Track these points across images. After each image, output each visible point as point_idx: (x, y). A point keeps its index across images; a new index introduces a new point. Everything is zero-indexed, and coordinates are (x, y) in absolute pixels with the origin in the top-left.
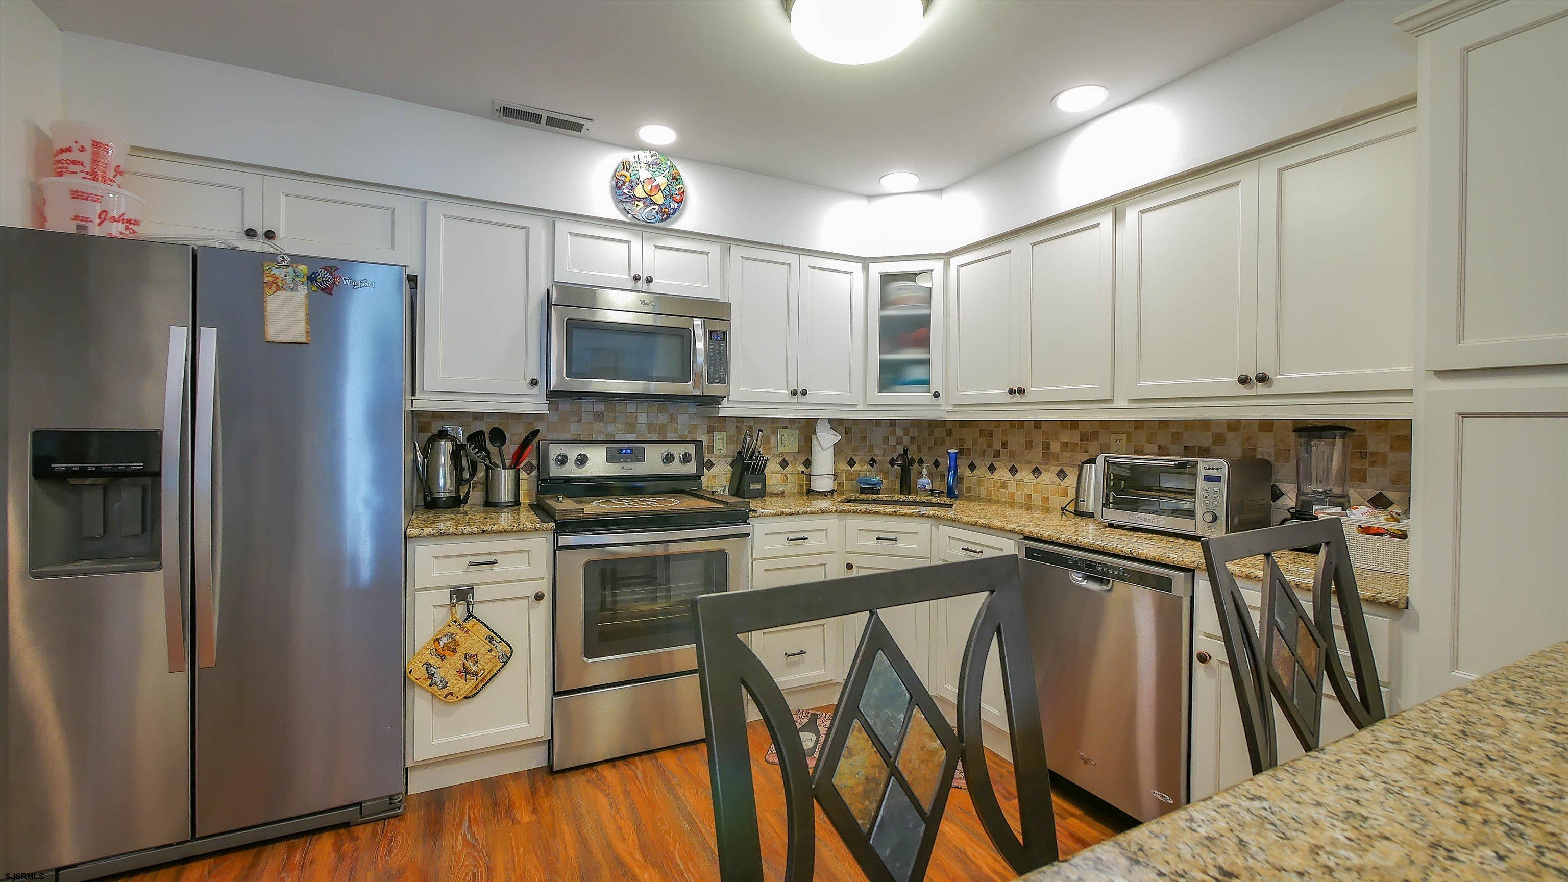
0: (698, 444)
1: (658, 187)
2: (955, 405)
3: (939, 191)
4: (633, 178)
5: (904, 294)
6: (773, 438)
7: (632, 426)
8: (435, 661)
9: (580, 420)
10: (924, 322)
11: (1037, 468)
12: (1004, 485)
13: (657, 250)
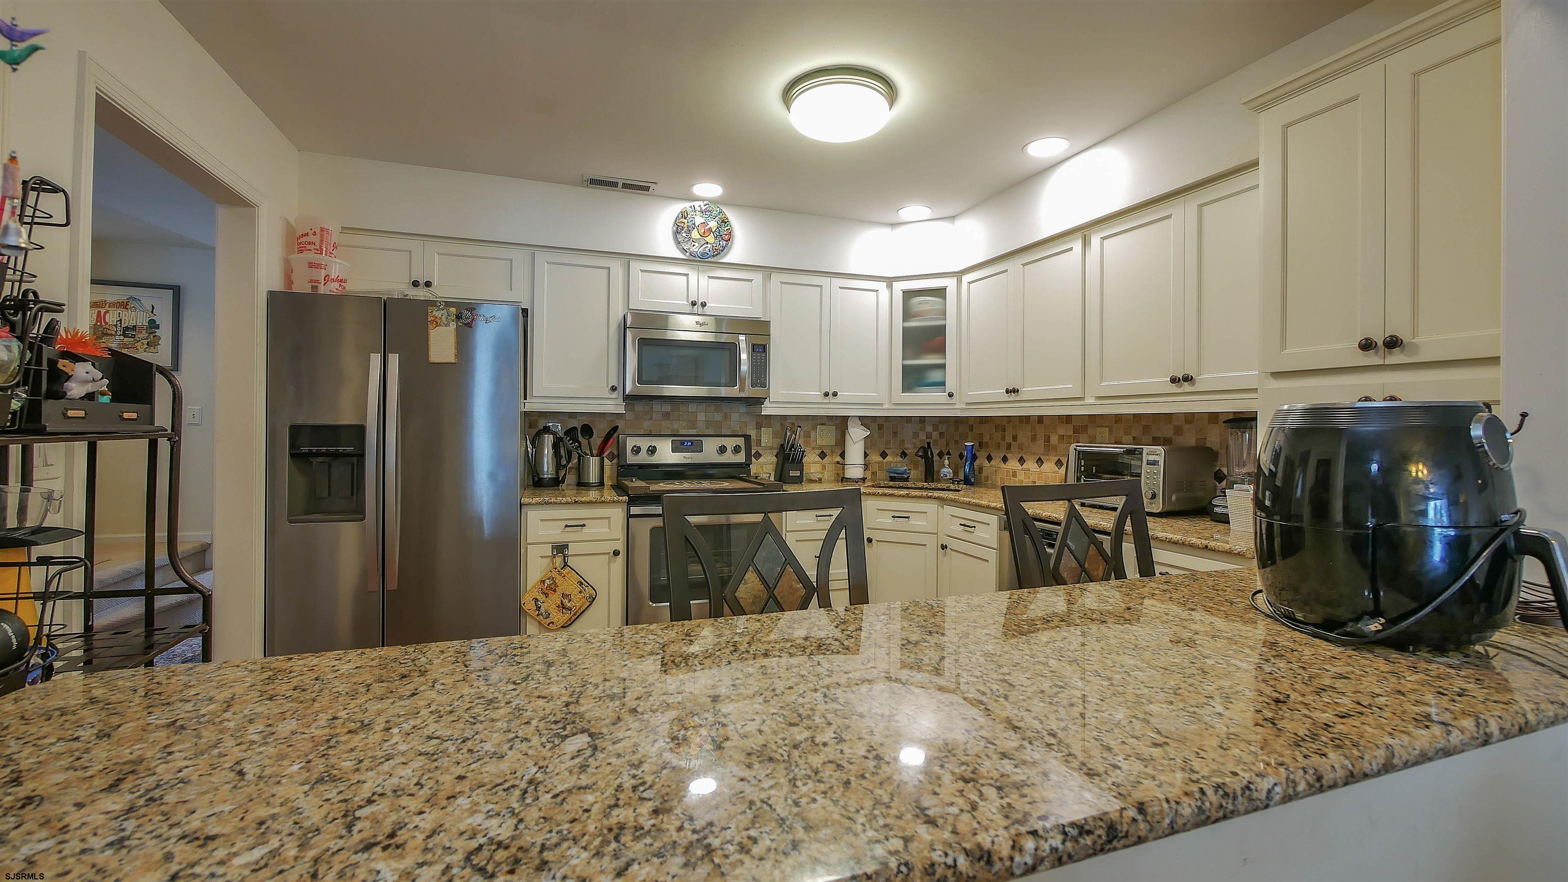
0: (747, 438)
1: (710, 230)
2: (968, 404)
3: (952, 218)
4: (690, 224)
5: (924, 307)
6: (813, 434)
7: (693, 424)
8: (541, 597)
9: (651, 419)
10: (941, 331)
11: (1040, 459)
12: (1014, 474)
13: (710, 280)
